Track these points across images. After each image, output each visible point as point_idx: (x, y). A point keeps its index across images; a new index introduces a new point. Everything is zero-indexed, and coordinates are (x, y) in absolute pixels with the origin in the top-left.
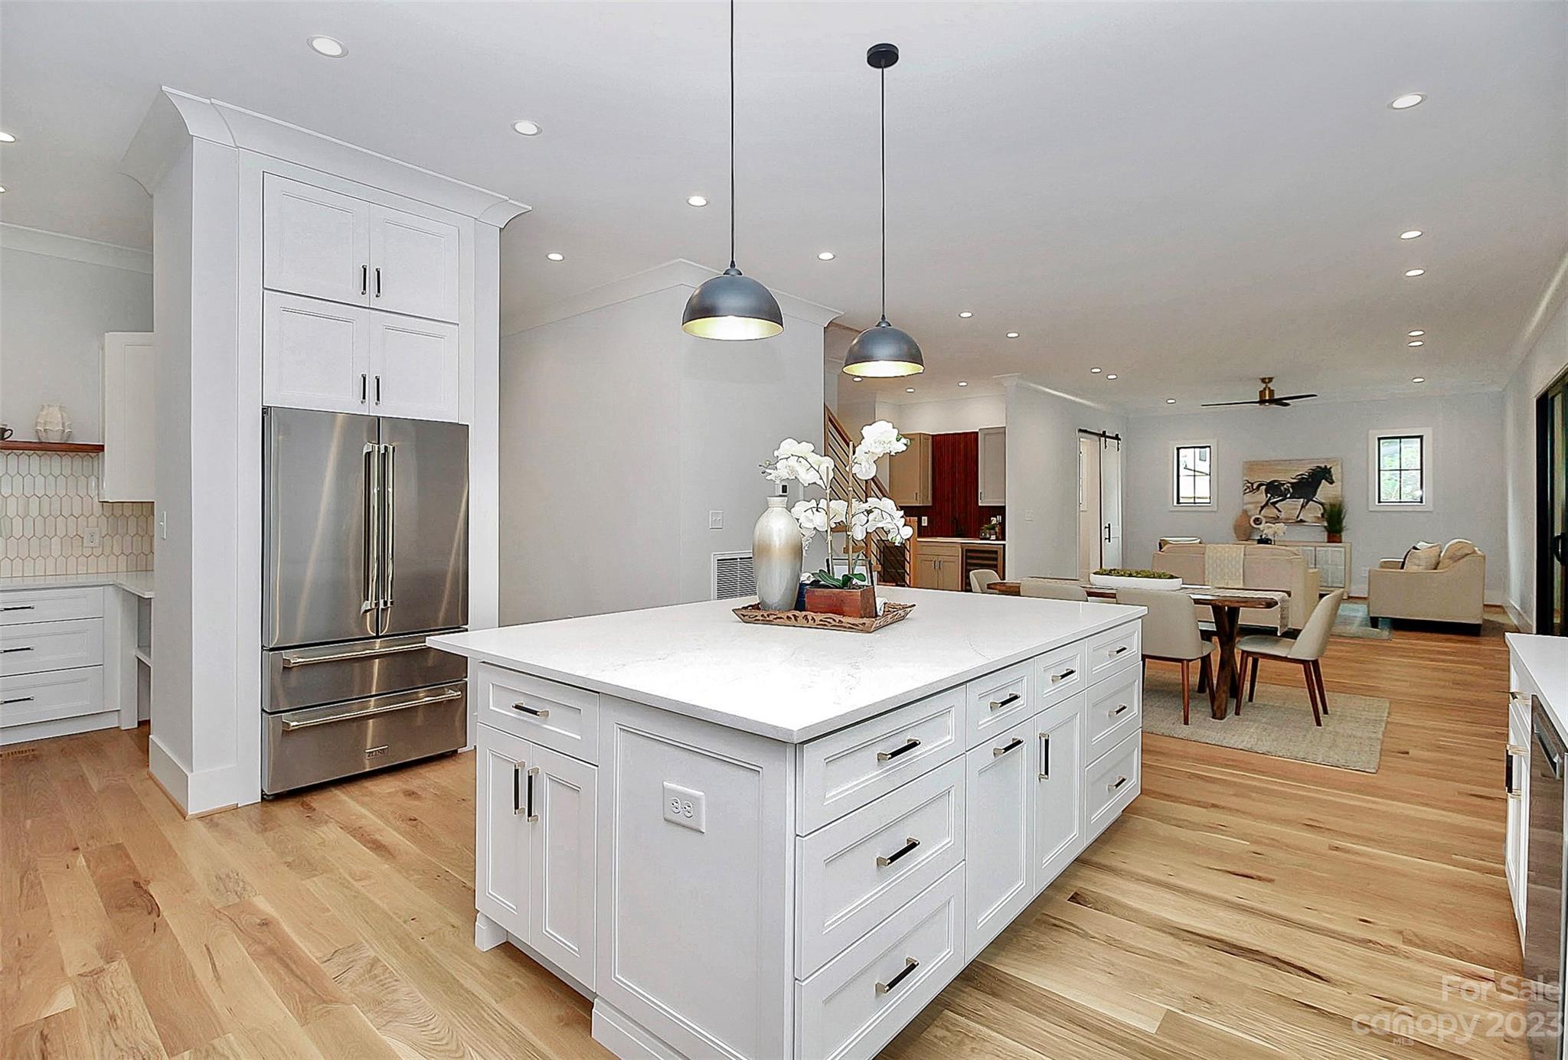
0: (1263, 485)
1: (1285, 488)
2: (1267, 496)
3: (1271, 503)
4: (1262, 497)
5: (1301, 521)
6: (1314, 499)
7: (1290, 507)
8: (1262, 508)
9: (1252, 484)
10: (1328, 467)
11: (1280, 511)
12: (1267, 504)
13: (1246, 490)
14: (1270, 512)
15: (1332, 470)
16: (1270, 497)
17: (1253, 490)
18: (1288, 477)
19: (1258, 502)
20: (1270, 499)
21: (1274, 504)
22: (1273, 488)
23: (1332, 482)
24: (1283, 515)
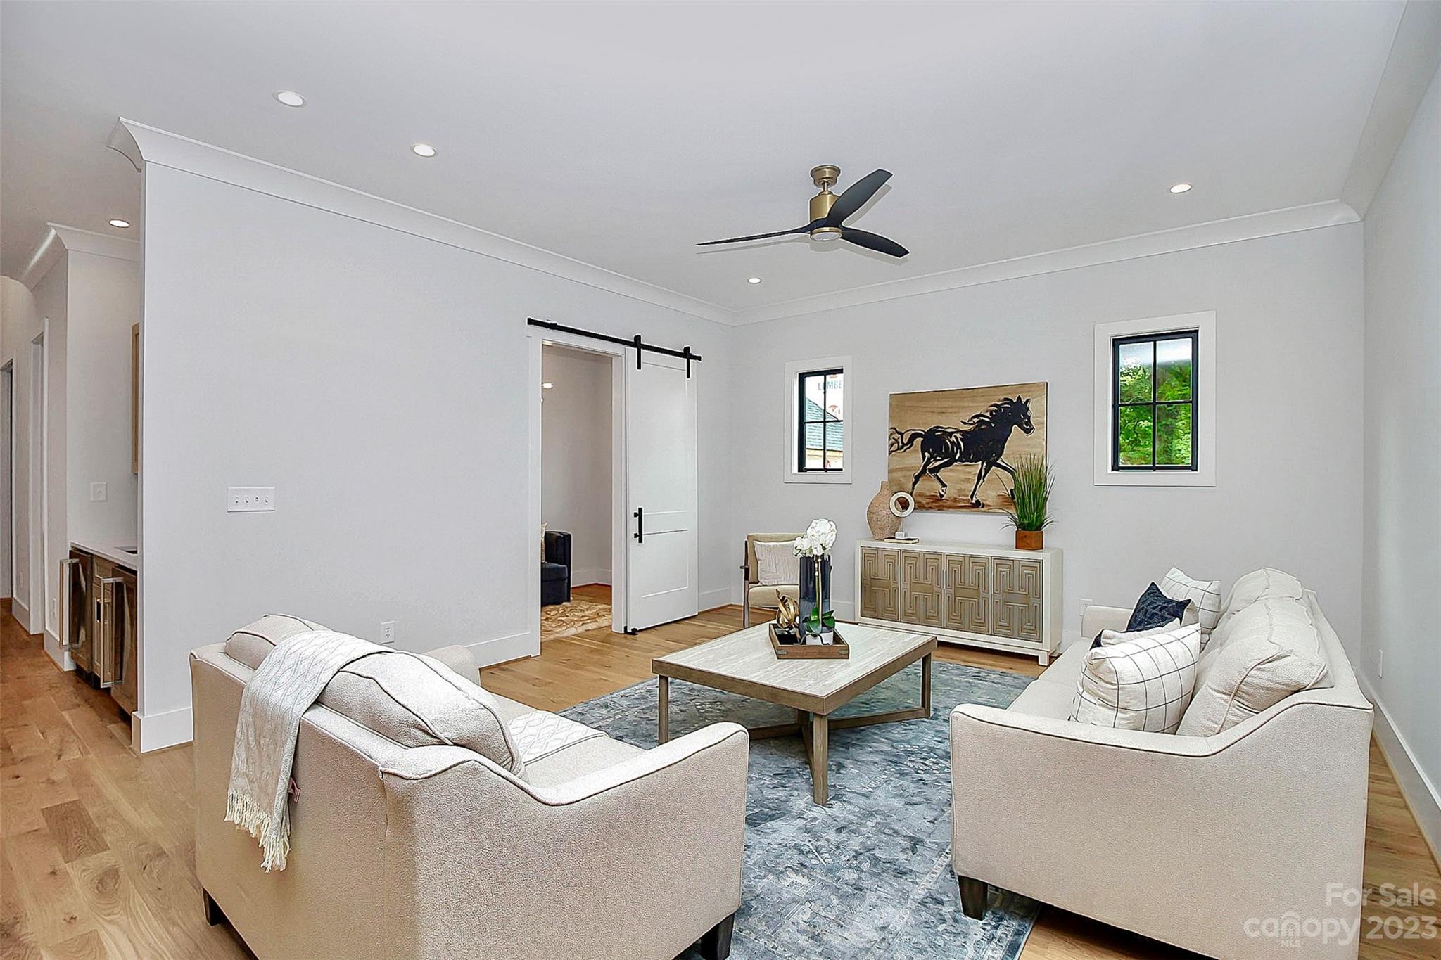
0: (919, 435)
1: (952, 443)
2: (924, 457)
3: (930, 470)
4: (915, 459)
5: (977, 504)
6: (999, 462)
7: (959, 477)
8: (917, 478)
9: (902, 434)
10: (1023, 400)
11: (944, 486)
12: (923, 472)
13: (892, 445)
14: (929, 486)
15: (1030, 405)
16: (929, 459)
17: (904, 445)
18: (957, 422)
19: (907, 469)
20: (928, 462)
21: (935, 470)
22: (934, 443)
23: (1028, 431)
24: (949, 493)
